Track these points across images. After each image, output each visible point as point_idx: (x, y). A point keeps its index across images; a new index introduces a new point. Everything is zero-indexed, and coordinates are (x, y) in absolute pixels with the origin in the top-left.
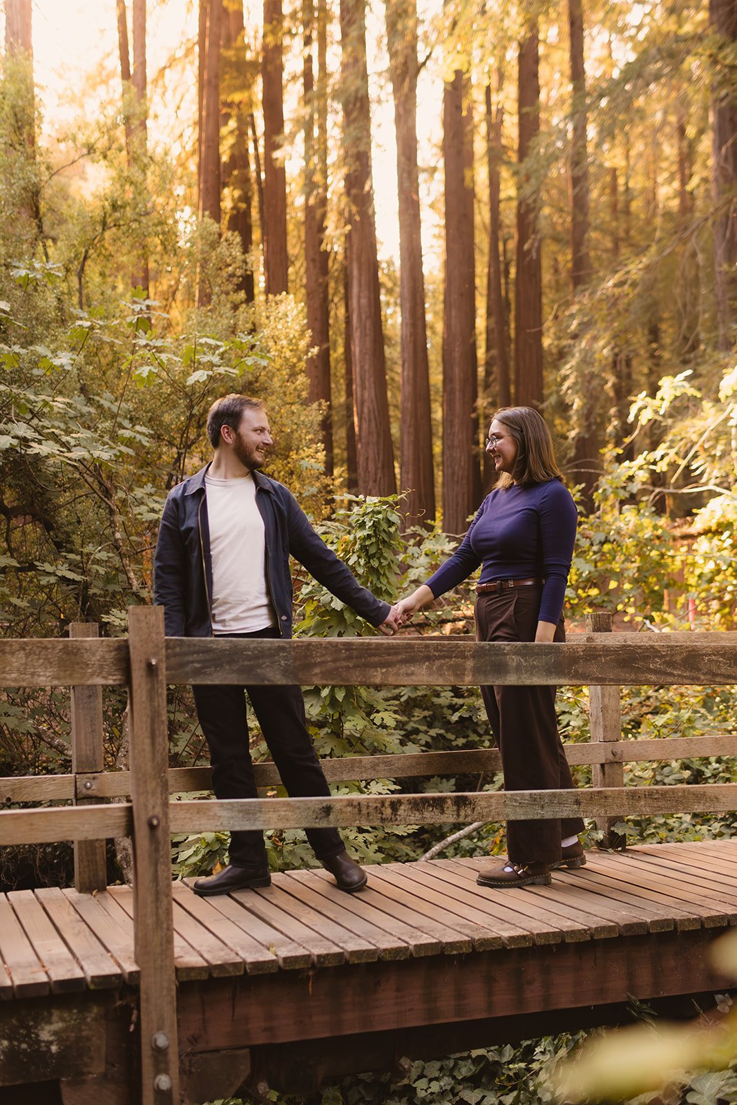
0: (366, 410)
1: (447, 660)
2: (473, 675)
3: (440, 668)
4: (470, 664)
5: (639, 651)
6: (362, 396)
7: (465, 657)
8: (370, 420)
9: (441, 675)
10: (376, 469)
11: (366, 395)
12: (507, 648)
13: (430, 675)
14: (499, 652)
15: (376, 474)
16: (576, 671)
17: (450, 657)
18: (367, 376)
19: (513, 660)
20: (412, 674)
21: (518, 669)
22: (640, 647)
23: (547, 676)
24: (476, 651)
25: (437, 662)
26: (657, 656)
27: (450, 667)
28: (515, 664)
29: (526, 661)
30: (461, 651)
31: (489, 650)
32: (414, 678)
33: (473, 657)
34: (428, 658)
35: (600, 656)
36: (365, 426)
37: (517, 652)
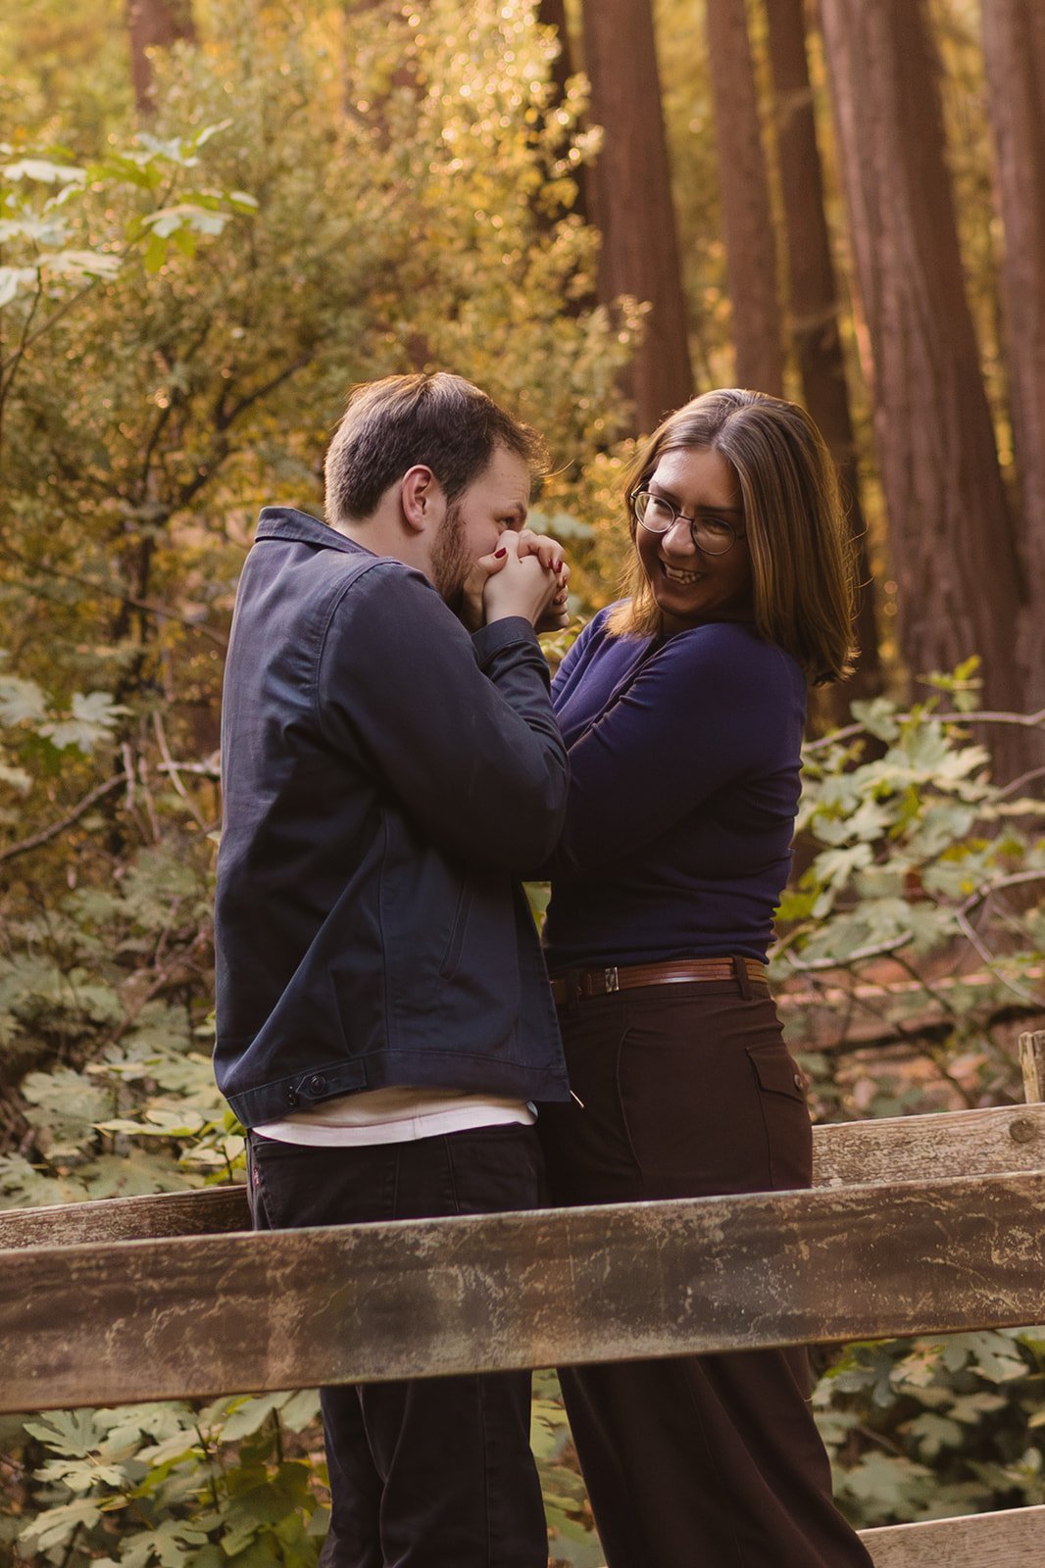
0: (890, 301)
1: (195, 1305)
2: (302, 1352)
3: (169, 1338)
4: (284, 1311)
5: (945, 1206)
6: (876, 255)
7: (263, 1289)
8: (906, 334)
9: (174, 1361)
10: (942, 488)
11: (888, 251)
12: (428, 1241)
13: (131, 1364)
14: (396, 1257)
15: (942, 506)
16: (702, 1305)
17: (208, 1294)
18: (885, 190)
19: (454, 1284)
20: (64, 1366)
21: (474, 1314)
22: (945, 1192)
23: (586, 1329)
24: (308, 1261)
25: (156, 1315)
26: (1015, 1221)
27: (209, 1331)
28: (460, 1296)
29: (502, 1281)
30: (251, 1268)
31: (359, 1253)
32: (70, 1380)
33: (298, 1283)
34: (122, 1304)
35: (792, 1238)
36: (892, 352)
37: (467, 1252)
